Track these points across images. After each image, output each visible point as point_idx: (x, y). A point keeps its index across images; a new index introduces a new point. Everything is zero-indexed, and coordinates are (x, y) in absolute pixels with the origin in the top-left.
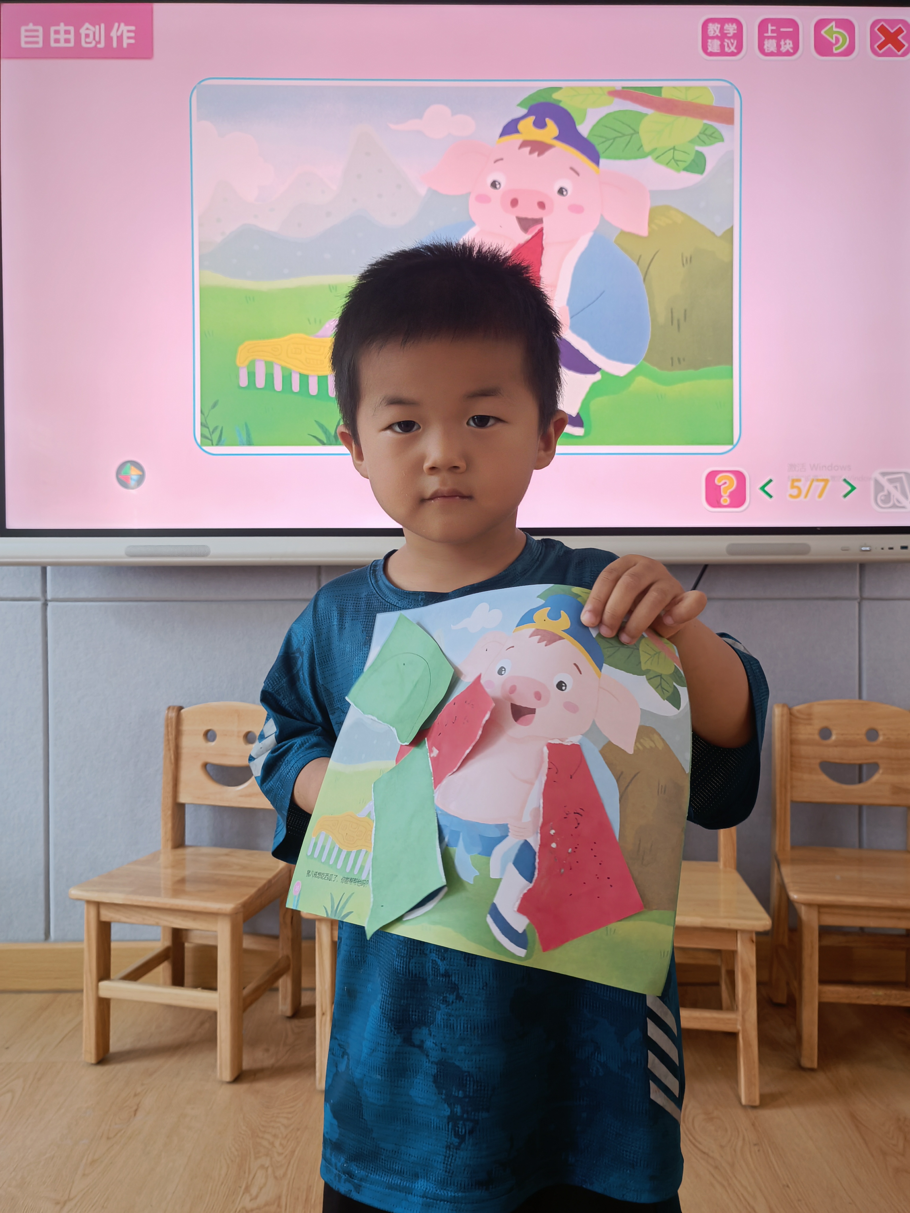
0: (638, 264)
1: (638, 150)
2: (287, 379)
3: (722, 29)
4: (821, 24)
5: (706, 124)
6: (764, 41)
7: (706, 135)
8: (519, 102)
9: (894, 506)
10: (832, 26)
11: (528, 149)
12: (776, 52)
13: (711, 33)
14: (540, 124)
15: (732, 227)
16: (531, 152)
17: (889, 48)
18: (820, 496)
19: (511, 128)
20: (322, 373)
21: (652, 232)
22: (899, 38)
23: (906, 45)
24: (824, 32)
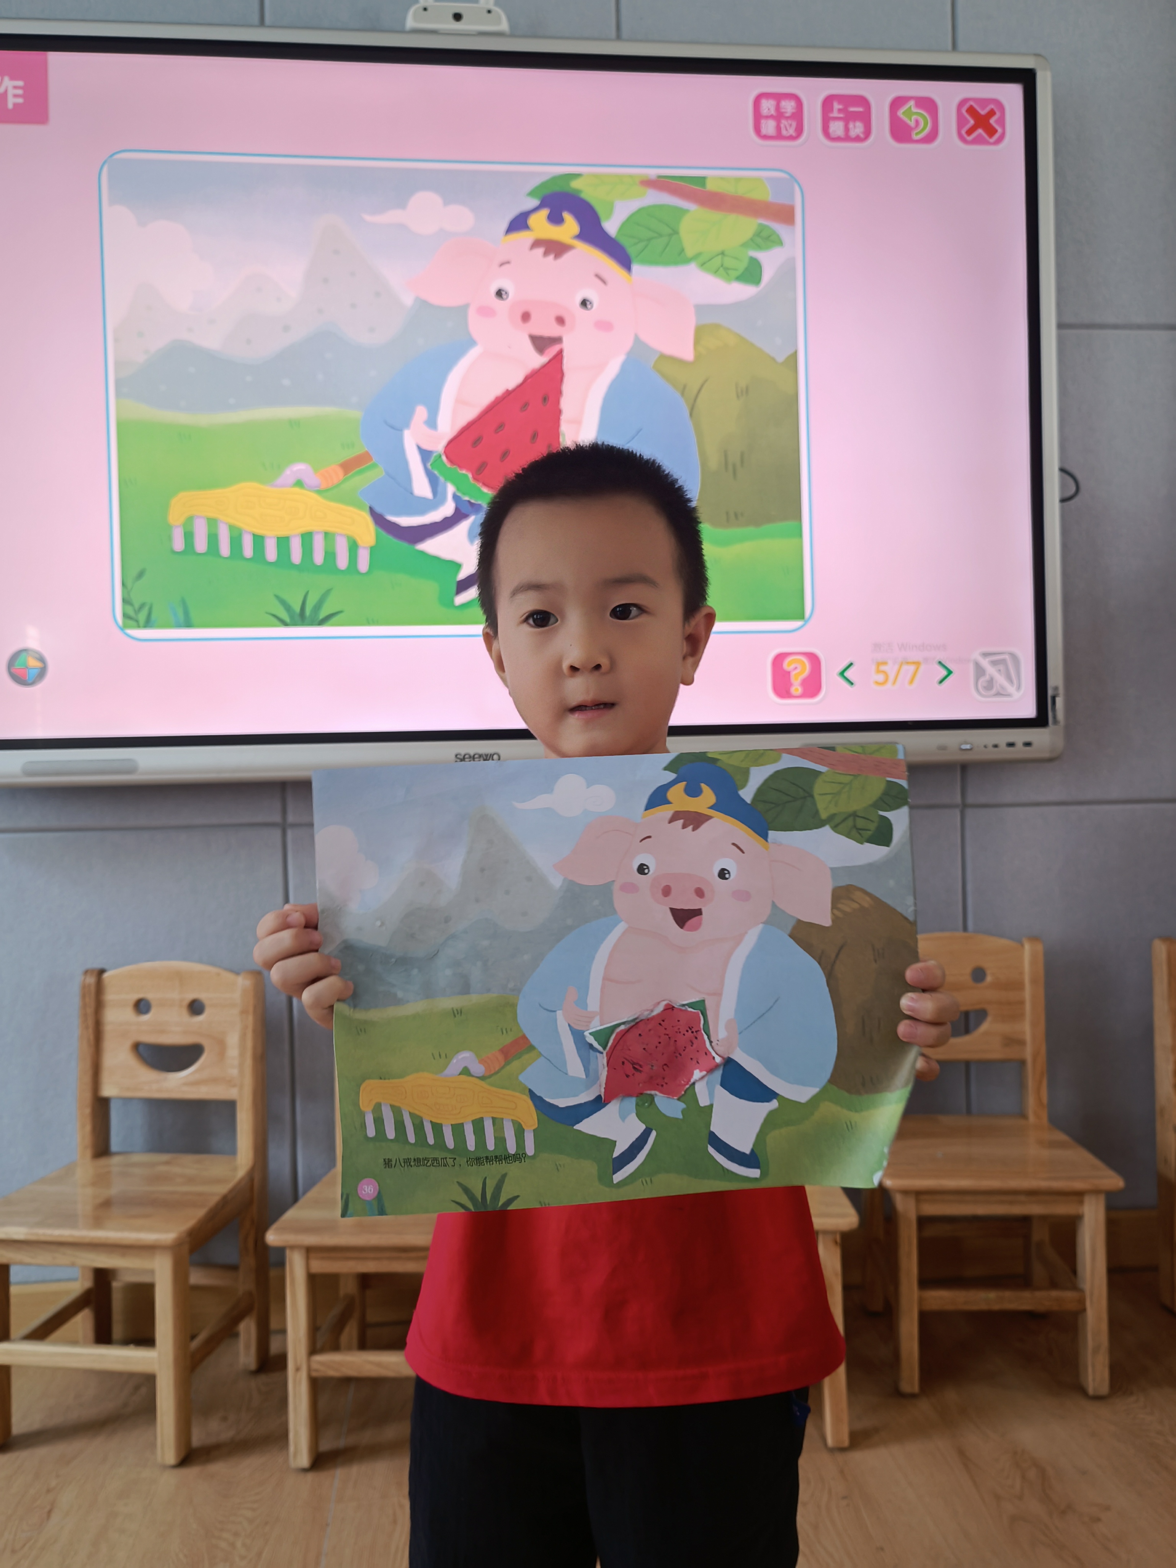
0: (683, 394)
1: (679, 254)
2: (236, 541)
3: (778, 108)
4: (897, 103)
5: (760, 225)
6: (829, 122)
7: (761, 237)
8: (529, 190)
9: (998, 694)
10: (910, 107)
11: (540, 251)
12: (843, 136)
13: (764, 112)
14: (555, 219)
15: (796, 351)
16: (546, 254)
17: (980, 135)
18: (912, 681)
19: (519, 223)
20: (282, 533)
21: (698, 357)
22: (992, 121)
23: (1000, 130)
24: (901, 113)
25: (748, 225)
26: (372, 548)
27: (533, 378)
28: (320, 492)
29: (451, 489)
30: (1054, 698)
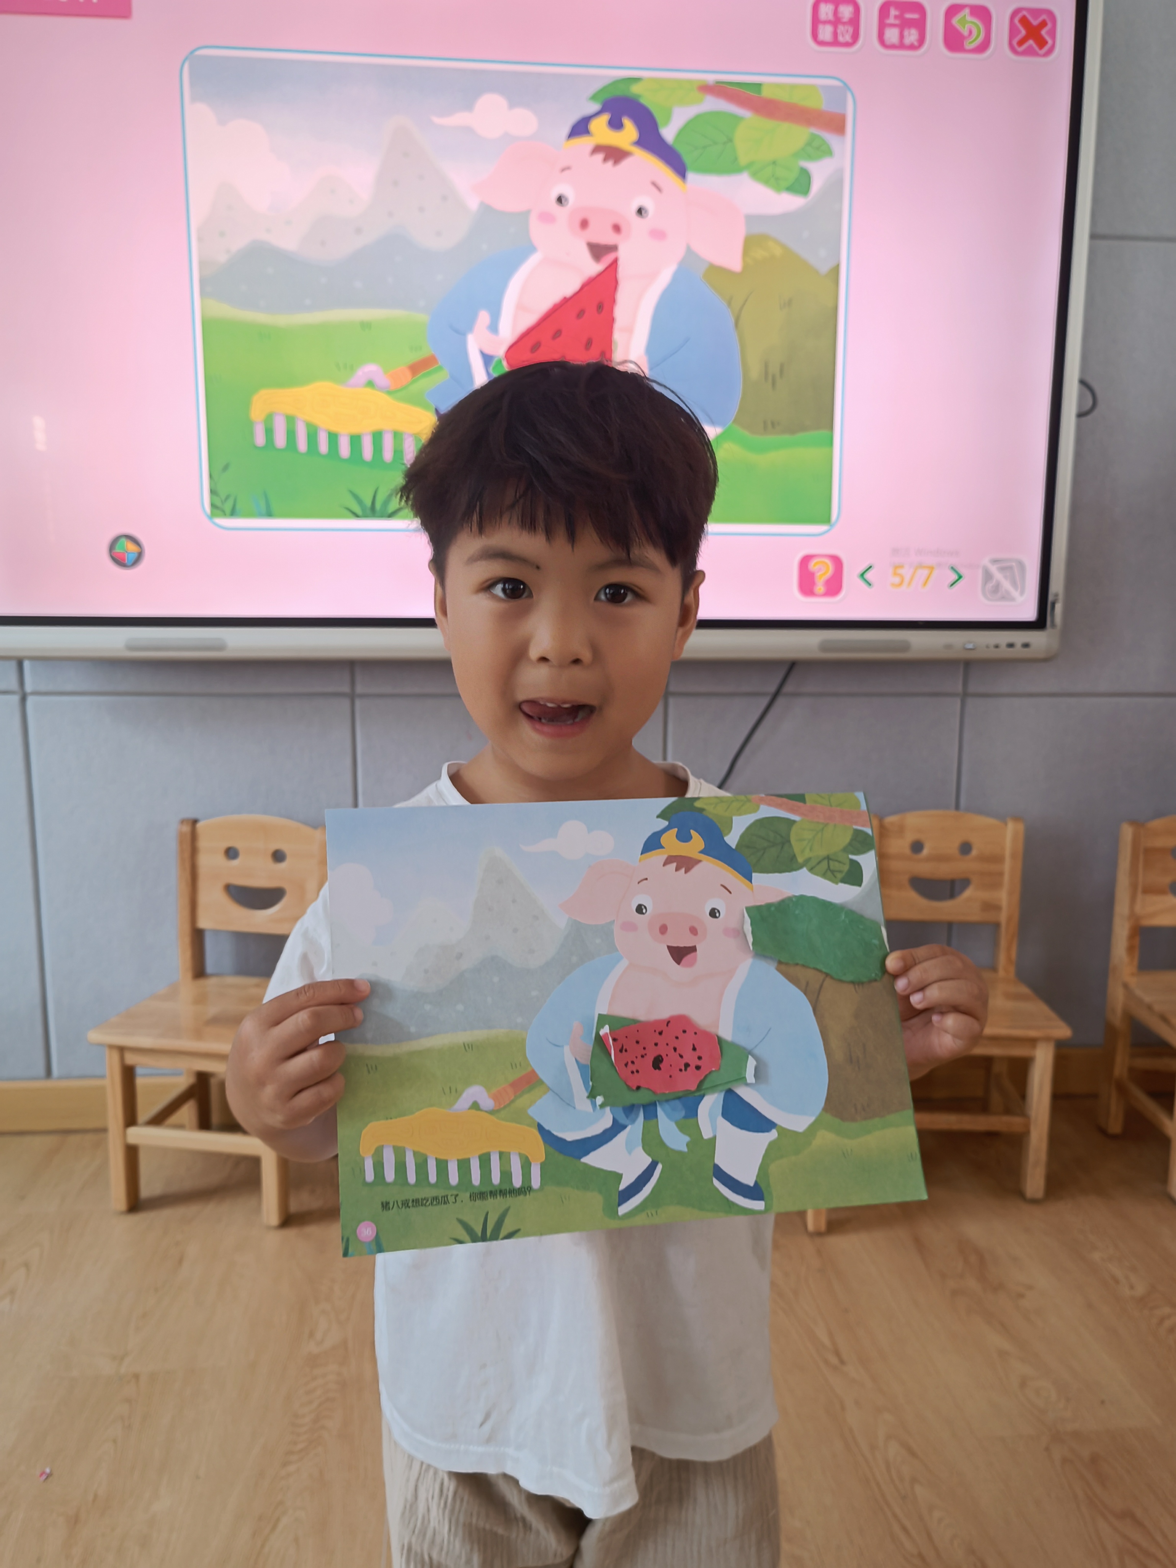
0: (729, 304)
1: (732, 163)
2: (313, 438)
3: (836, 12)
4: (953, 10)
5: (812, 133)
6: (885, 29)
7: (812, 147)
8: (590, 95)
9: (1003, 598)
10: (965, 15)
11: (600, 157)
12: (898, 44)
13: (823, 17)
14: (616, 124)
15: (839, 263)
16: (605, 160)
17: (1030, 47)
18: (925, 583)
19: (580, 128)
20: (355, 430)
21: (746, 266)
22: (1044, 32)
23: (1050, 42)
24: (956, 21)
25: (799, 134)
27: (589, 285)
28: (389, 392)
30: (1054, 603)
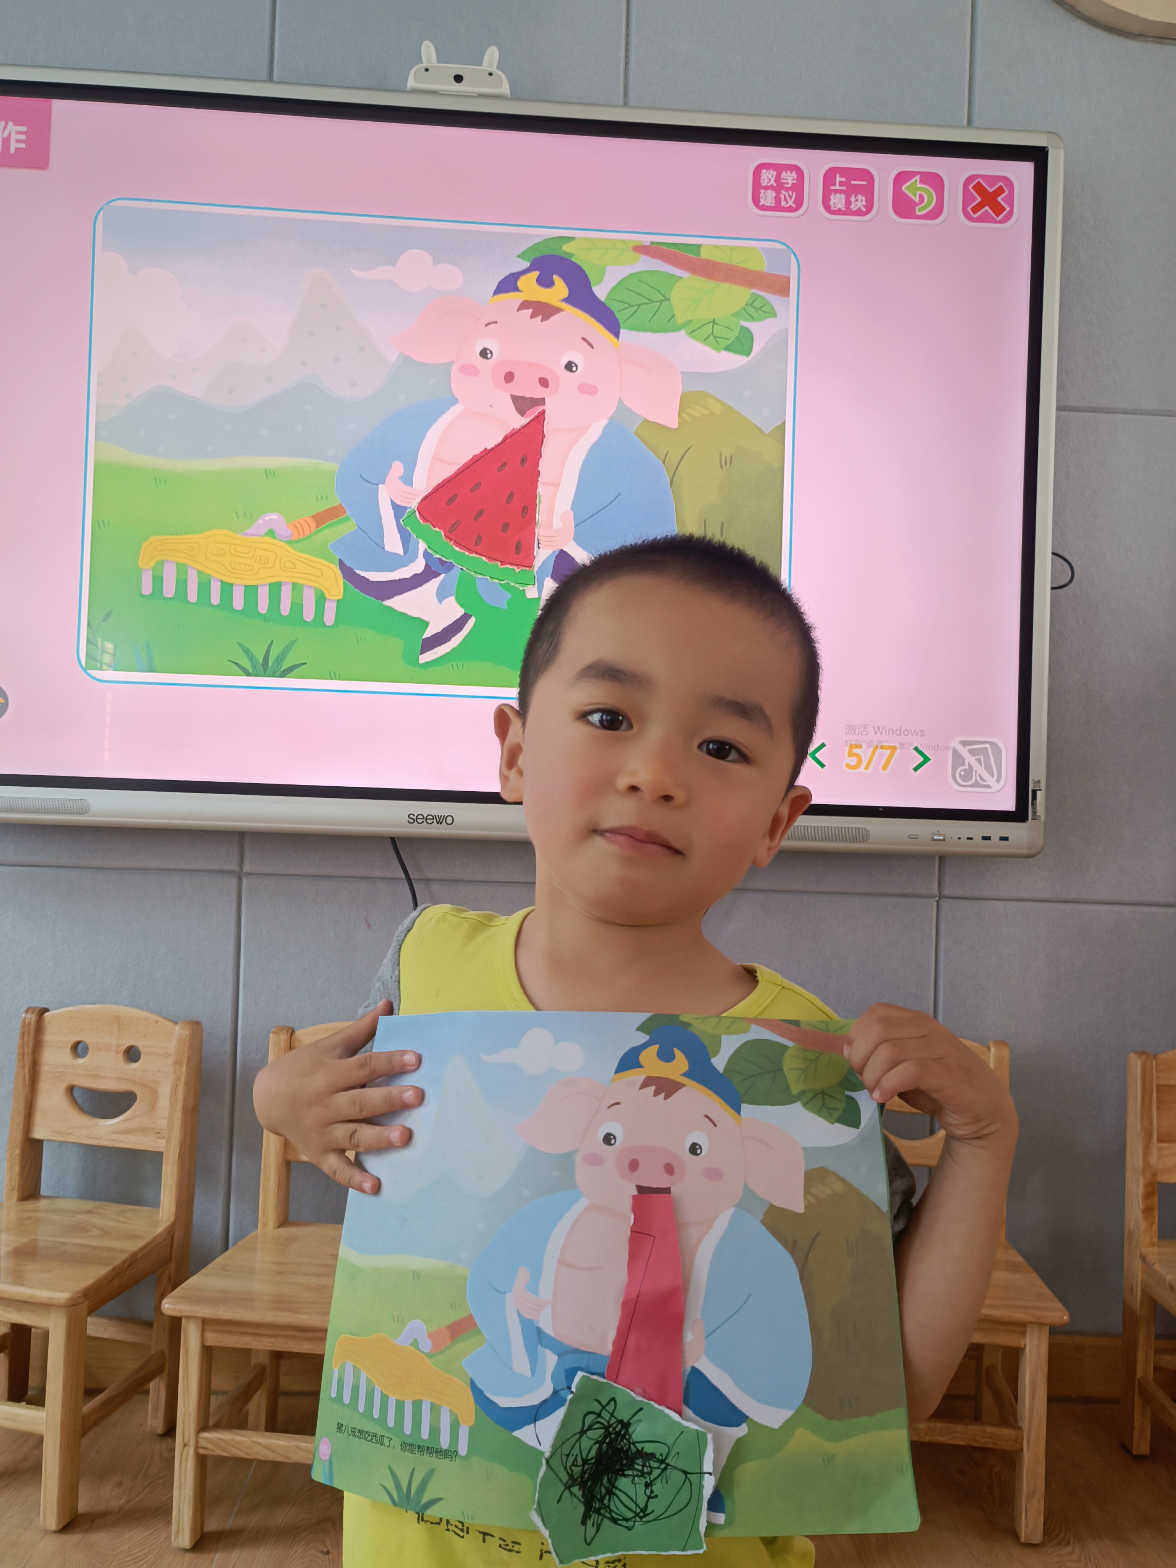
1: (669, 321)
2: (204, 588)
3: (778, 178)
4: (902, 178)
5: (753, 294)
6: (830, 195)
7: (754, 307)
8: (519, 253)
9: (976, 785)
10: (915, 181)
11: (530, 311)
12: (844, 209)
13: (764, 182)
14: (545, 282)
15: (785, 422)
16: (533, 315)
17: (986, 213)
18: (885, 767)
19: (508, 284)
20: (251, 582)
22: (999, 199)
23: (1007, 209)
24: (905, 188)
25: (741, 295)
26: (338, 601)
27: (512, 438)
28: (290, 543)
29: (422, 546)
30: (1034, 792)
